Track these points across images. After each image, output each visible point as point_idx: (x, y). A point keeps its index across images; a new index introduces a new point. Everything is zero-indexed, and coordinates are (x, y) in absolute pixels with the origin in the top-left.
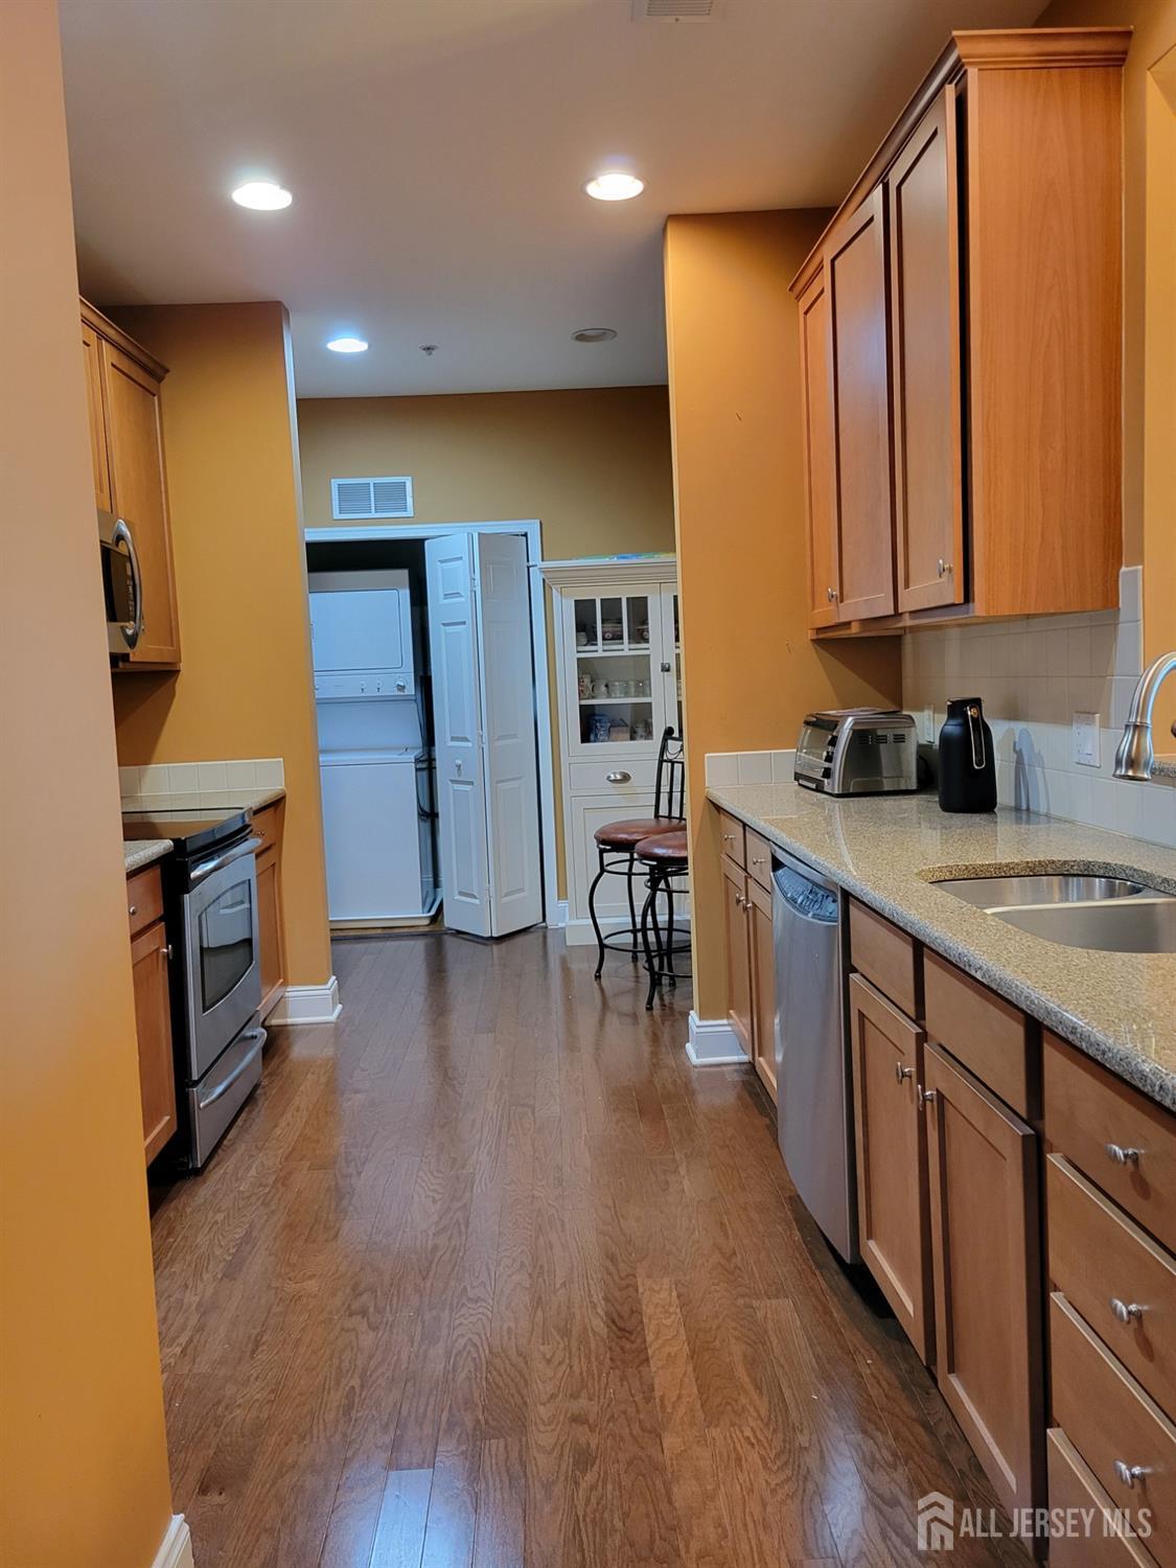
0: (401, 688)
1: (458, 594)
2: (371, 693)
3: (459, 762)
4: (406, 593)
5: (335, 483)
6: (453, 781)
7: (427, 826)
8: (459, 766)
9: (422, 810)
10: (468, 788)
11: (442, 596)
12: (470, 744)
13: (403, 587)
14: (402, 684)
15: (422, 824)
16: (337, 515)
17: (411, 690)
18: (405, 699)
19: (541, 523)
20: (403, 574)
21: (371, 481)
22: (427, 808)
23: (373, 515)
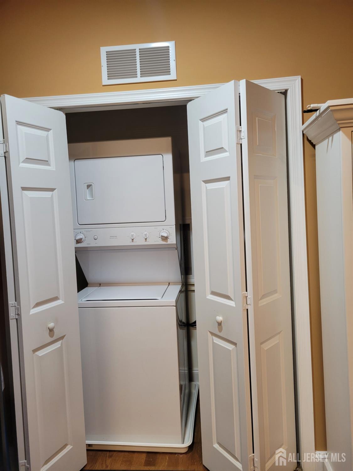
0: (165, 238)
1: (221, 150)
2: (140, 242)
3: (220, 318)
4: (168, 159)
5: (104, 50)
6: (213, 334)
7: (183, 332)
8: (220, 324)
9: (181, 321)
10: (230, 347)
11: (202, 153)
12: (232, 303)
13: (167, 152)
14: (165, 235)
15: (181, 331)
16: (105, 81)
17: (173, 239)
18: (168, 248)
19: (302, 80)
20: (167, 141)
21: (137, 47)
22: (184, 320)
23: (139, 79)
